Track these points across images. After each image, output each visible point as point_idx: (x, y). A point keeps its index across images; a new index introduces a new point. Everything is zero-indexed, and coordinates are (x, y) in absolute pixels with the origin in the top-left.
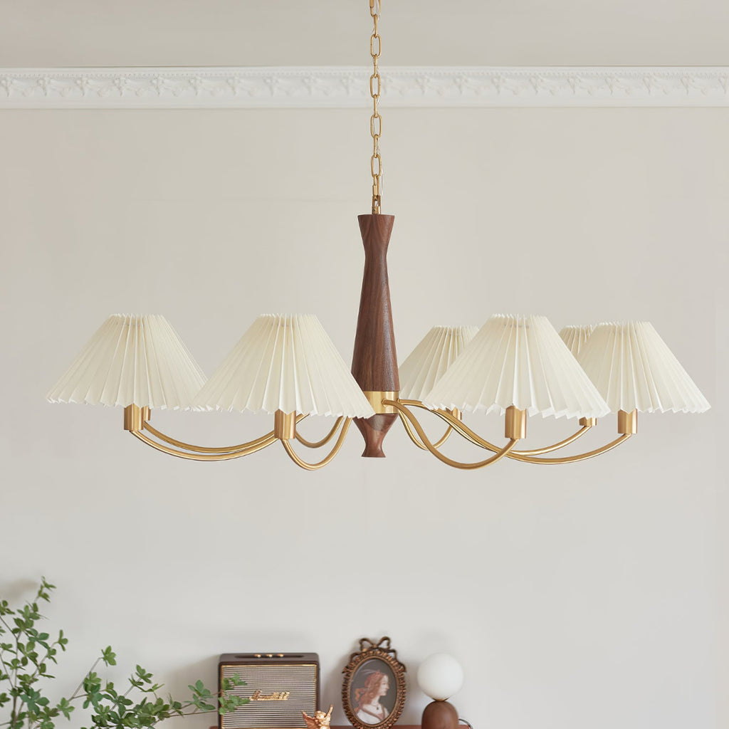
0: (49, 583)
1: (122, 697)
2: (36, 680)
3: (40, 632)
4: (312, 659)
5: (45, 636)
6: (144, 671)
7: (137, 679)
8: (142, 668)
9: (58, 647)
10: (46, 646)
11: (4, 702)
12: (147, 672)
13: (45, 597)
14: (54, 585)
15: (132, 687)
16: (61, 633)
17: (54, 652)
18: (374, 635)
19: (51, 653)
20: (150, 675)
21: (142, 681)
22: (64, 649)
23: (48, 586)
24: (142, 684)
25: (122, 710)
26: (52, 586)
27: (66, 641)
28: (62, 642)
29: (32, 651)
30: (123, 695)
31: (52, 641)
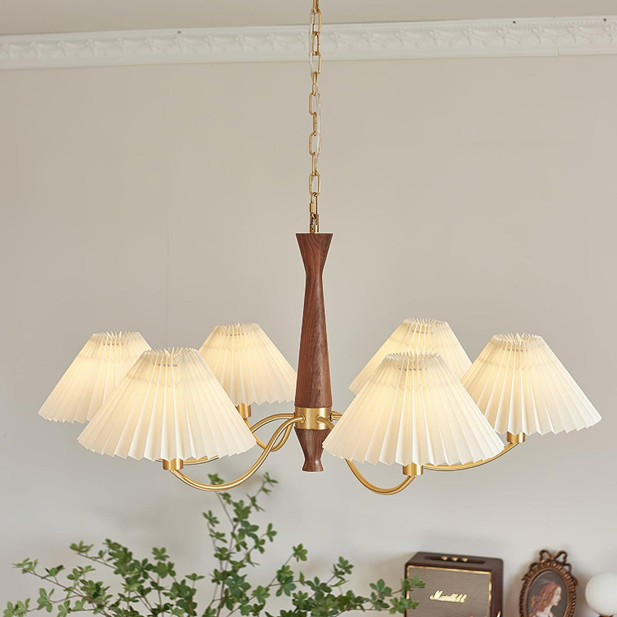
0: (271, 478)
1: (324, 584)
2: (245, 566)
3: (252, 523)
5: (256, 528)
6: (346, 562)
7: (339, 569)
8: (345, 559)
9: (266, 538)
10: (255, 537)
12: (350, 563)
13: (266, 491)
14: (276, 480)
15: (333, 577)
16: (270, 526)
17: (263, 542)
19: (259, 544)
20: (351, 566)
21: (343, 571)
22: (271, 540)
24: (343, 574)
25: (319, 596)
26: (274, 481)
27: (274, 533)
28: (271, 533)
29: (242, 540)
30: (325, 582)
31: (261, 533)
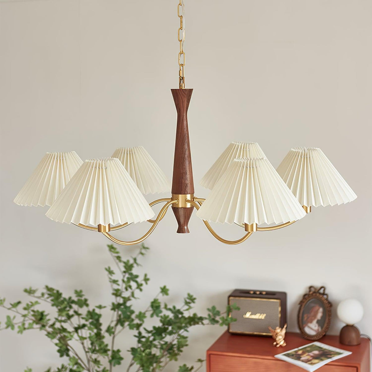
0: (146, 246)
1: (179, 310)
2: (131, 300)
3: (134, 274)
5: (137, 276)
6: (192, 296)
7: (188, 301)
9: (143, 282)
10: (137, 282)
12: (194, 297)
13: (142, 254)
15: (184, 305)
16: (146, 275)
17: (141, 285)
19: (139, 286)
20: (195, 299)
21: (190, 301)
22: (146, 283)
23: (144, 248)
24: (190, 303)
25: (176, 317)
26: (147, 248)
27: (148, 280)
28: (146, 280)
29: (129, 284)
30: (179, 308)
31: (140, 280)
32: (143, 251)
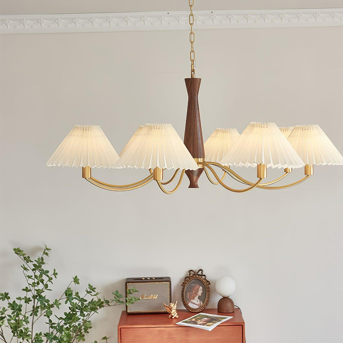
0: (48, 248)
1: (83, 298)
2: (44, 291)
3: (45, 270)
4: (168, 280)
5: (48, 272)
6: (92, 286)
7: (89, 290)
8: (91, 285)
9: (53, 277)
10: (48, 276)
11: (29, 301)
13: (47, 254)
14: (50, 249)
15: (87, 294)
16: (55, 270)
17: (52, 279)
18: (195, 268)
19: (50, 279)
20: (95, 288)
21: (91, 291)
22: (56, 277)
23: (47, 249)
24: (91, 292)
25: (83, 304)
27: (57, 274)
28: (55, 274)
29: (41, 279)
30: (83, 297)
31: (50, 274)
32: (46, 251)
